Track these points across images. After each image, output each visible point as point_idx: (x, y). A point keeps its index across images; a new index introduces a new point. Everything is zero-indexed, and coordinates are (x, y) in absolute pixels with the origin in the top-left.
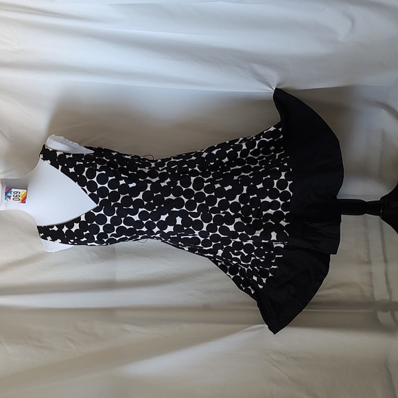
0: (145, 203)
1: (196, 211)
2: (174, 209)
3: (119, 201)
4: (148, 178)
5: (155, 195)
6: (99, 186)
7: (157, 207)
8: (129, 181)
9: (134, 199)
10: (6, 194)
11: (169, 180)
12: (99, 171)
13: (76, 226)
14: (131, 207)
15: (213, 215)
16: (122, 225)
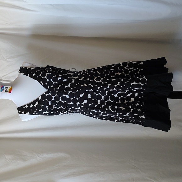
0: (72, 88)
1: (98, 90)
2: (87, 91)
3: (58, 88)
4: (73, 77)
5: (76, 84)
6: (48, 80)
7: (78, 90)
8: (63, 78)
9: (66, 87)
10: (1, 88)
11: (83, 78)
12: (48, 73)
13: (37, 103)
14: (65, 91)
15: (107, 92)
16: (61, 100)
